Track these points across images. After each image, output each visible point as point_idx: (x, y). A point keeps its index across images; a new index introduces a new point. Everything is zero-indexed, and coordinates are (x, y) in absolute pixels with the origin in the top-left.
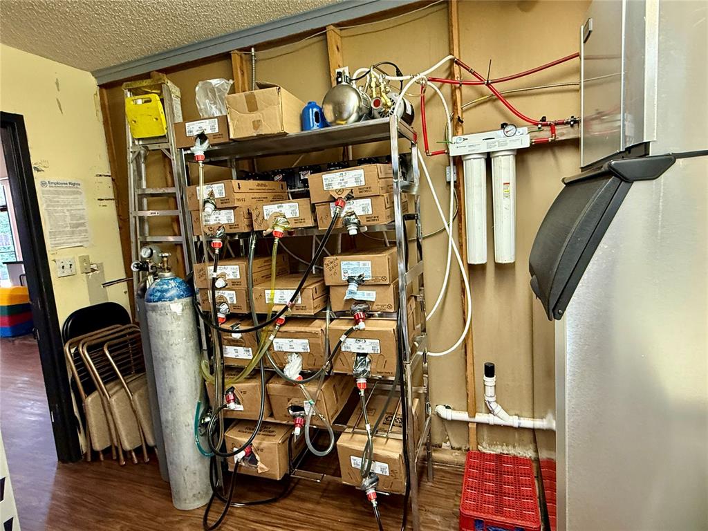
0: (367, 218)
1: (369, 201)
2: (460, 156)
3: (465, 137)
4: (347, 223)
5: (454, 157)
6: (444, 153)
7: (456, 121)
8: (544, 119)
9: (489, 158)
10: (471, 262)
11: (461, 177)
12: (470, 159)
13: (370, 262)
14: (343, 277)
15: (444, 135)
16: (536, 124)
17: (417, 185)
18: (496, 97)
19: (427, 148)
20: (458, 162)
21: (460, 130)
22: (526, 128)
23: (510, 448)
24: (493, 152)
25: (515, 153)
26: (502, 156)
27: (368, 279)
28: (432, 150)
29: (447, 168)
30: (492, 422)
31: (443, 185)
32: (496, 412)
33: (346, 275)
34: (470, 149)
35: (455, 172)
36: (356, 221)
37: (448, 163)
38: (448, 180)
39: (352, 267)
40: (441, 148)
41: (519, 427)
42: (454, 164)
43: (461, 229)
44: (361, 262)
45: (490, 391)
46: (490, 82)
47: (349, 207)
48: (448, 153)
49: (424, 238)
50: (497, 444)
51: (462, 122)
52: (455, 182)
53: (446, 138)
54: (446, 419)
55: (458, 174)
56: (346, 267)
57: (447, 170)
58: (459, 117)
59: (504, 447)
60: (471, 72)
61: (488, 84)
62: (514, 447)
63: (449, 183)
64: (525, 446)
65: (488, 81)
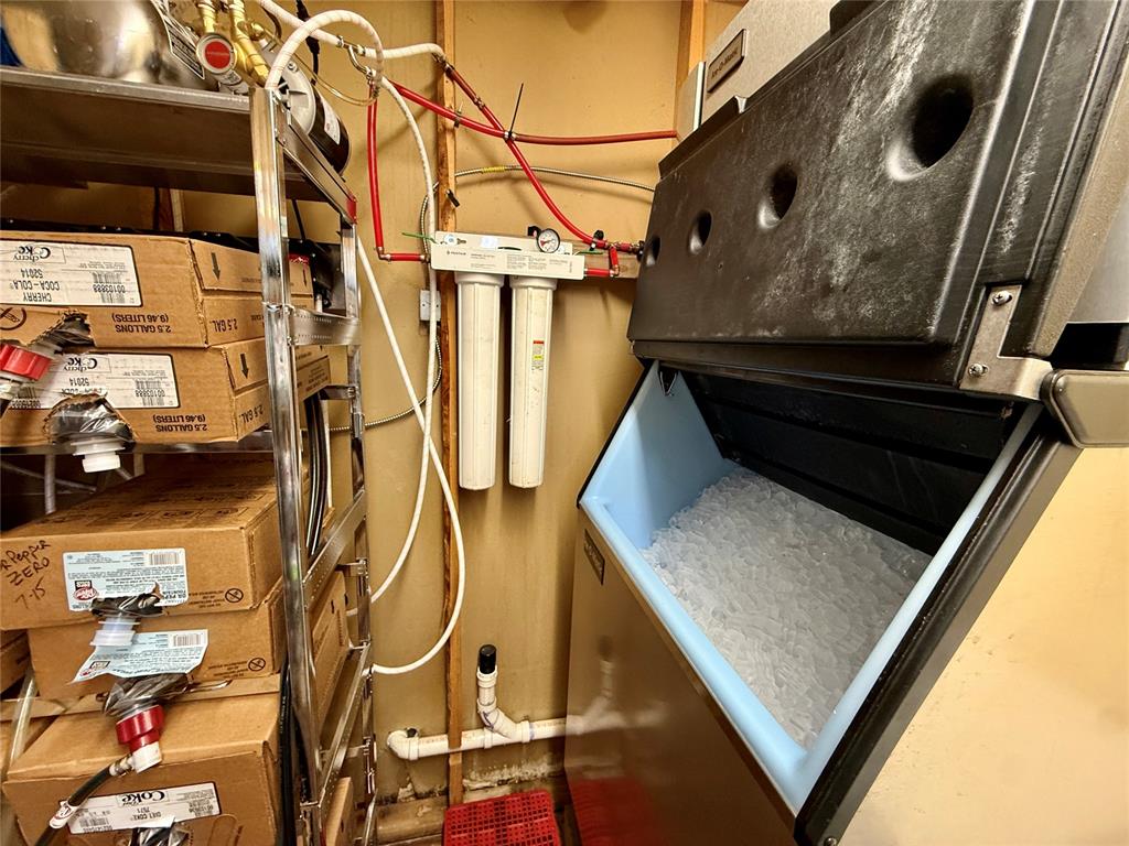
0: (158, 419)
1: (163, 363)
2: (452, 272)
3: (463, 237)
4: (70, 431)
5: (439, 273)
6: (419, 260)
7: (444, 198)
8: (599, 235)
9: (507, 288)
10: (467, 484)
11: (451, 316)
12: (473, 283)
13: (181, 553)
14: (73, 602)
15: (417, 221)
16: (587, 241)
17: (354, 321)
18: (523, 173)
19: (379, 240)
20: (448, 284)
21: (451, 221)
22: (570, 245)
23: (513, 769)
24: (517, 277)
25: (554, 287)
26: (534, 287)
27: (177, 601)
28: (391, 247)
29: (424, 294)
30: (488, 745)
31: (411, 328)
32: (496, 727)
33: (86, 594)
34: (475, 261)
35: (439, 303)
36: (109, 426)
37: (423, 282)
38: (423, 318)
39: (113, 568)
40: (411, 247)
41: (531, 741)
42: (438, 289)
43: (447, 417)
44: (147, 553)
45: (487, 696)
46: (514, 135)
47: (77, 375)
48: (427, 262)
49: (368, 428)
50: (494, 770)
51: (457, 204)
52: (438, 323)
53: (421, 227)
54: (408, 760)
55: (443, 308)
56: (85, 569)
57: (422, 298)
58: (451, 194)
59: (505, 771)
60: (477, 104)
61: (509, 141)
62: (520, 766)
63: (426, 324)
64: (536, 760)
65: (510, 133)
